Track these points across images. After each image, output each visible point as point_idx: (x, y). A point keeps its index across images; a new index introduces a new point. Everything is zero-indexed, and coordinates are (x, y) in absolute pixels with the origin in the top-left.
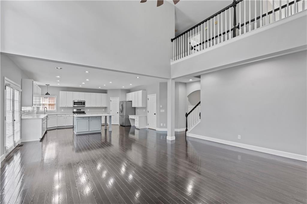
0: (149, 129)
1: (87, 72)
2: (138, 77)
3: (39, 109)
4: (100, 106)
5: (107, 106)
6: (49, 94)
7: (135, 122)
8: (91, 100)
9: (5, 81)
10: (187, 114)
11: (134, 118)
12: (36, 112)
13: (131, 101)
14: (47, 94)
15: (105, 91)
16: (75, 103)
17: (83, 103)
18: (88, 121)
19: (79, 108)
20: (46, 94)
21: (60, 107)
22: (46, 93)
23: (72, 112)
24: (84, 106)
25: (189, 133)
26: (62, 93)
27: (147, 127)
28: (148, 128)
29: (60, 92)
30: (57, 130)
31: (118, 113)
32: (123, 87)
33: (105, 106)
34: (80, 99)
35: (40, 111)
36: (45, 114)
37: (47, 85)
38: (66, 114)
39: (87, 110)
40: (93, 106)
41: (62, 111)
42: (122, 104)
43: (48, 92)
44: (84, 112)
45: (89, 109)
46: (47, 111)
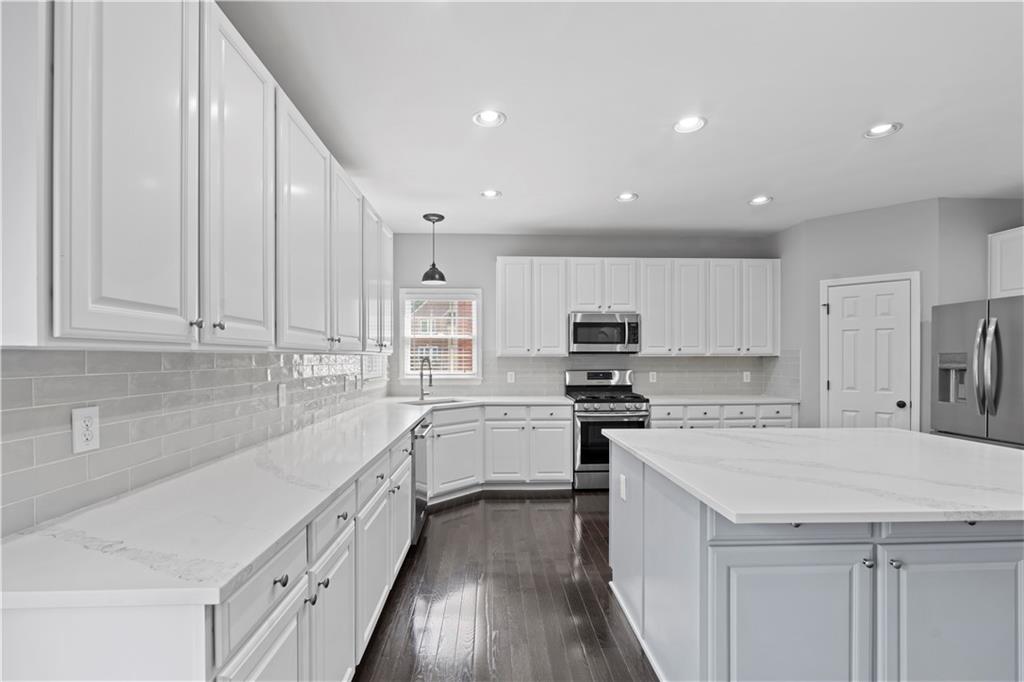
3: (398, 373)
4: (731, 351)
5: (778, 354)
6: (442, 278)
14: (433, 274)
15: (759, 245)
16: (581, 330)
17: (629, 331)
19: (599, 365)
20: (427, 277)
21: (499, 358)
22: (428, 268)
23: (563, 390)
24: (632, 347)
26: (509, 269)
29: (501, 262)
30: (483, 505)
31: (900, 405)
33: (767, 351)
34: (607, 306)
35: (403, 383)
36: (422, 399)
37: (430, 220)
38: (528, 406)
39: (653, 377)
40: (688, 351)
41: (506, 379)
42: (991, 329)
43: (434, 265)
44: (631, 390)
45: (658, 372)
46: (431, 380)
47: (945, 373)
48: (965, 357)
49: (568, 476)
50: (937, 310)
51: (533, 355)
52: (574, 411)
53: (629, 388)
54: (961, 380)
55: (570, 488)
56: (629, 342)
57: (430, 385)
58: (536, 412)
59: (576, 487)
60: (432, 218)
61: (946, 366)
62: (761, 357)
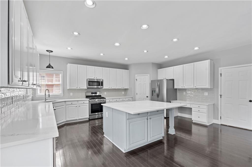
3: (35, 94)
4: (120, 88)
5: (129, 88)
6: (52, 68)
12: (31, 97)
13: (173, 80)
14: (49, 67)
16: (90, 83)
17: (101, 83)
18: (146, 120)
20: (47, 67)
21: (68, 89)
22: (48, 65)
26: (70, 67)
29: (69, 65)
30: (65, 127)
31: (147, 97)
34: (96, 77)
35: (37, 97)
36: (46, 101)
37: (48, 52)
38: (78, 101)
39: (105, 93)
40: (113, 88)
41: (70, 95)
42: (158, 84)
43: (50, 64)
44: (101, 96)
45: (106, 92)
46: (49, 95)
47: (153, 91)
48: (155, 89)
49: (88, 117)
50: (152, 81)
51: (78, 89)
52: (89, 101)
53: (100, 96)
54: (155, 93)
55: (88, 119)
56: (101, 86)
57: (49, 97)
58: (80, 102)
59: (90, 119)
60: (49, 51)
61: (153, 90)
62: (126, 89)
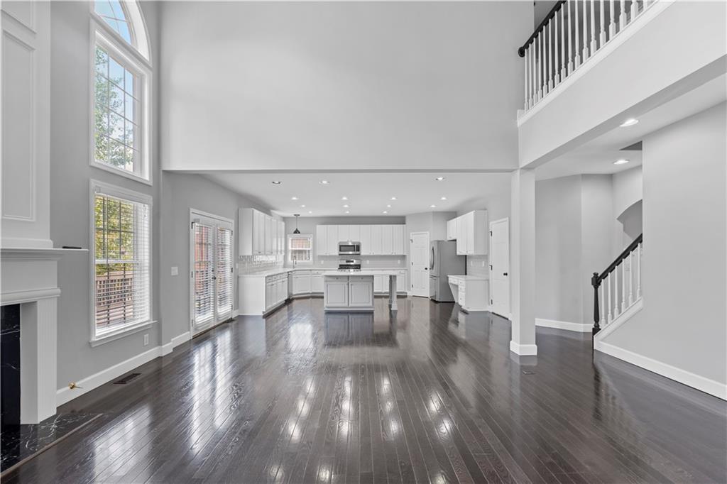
0: (493, 313)
1: (325, 182)
2: (440, 179)
3: (286, 261)
4: (390, 254)
5: (406, 254)
6: (300, 233)
7: (459, 293)
8: (372, 240)
9: (191, 214)
10: (599, 275)
11: (456, 283)
12: (282, 264)
13: (455, 240)
14: (297, 232)
15: (401, 220)
16: (341, 248)
17: (357, 248)
18: (346, 286)
19: (349, 258)
20: (295, 233)
21: (319, 256)
22: (295, 230)
23: (338, 266)
24: (358, 253)
25: (602, 340)
26: (321, 229)
27: (491, 309)
28: (491, 311)
29: (318, 226)
30: (311, 299)
31: (426, 269)
32: (433, 206)
33: (402, 254)
34: (350, 239)
35: (289, 264)
36: (294, 269)
40: (376, 254)
41: (321, 263)
43: (297, 229)
45: (367, 260)
51: (328, 255)
53: (359, 265)
56: (357, 251)
60: (296, 215)
